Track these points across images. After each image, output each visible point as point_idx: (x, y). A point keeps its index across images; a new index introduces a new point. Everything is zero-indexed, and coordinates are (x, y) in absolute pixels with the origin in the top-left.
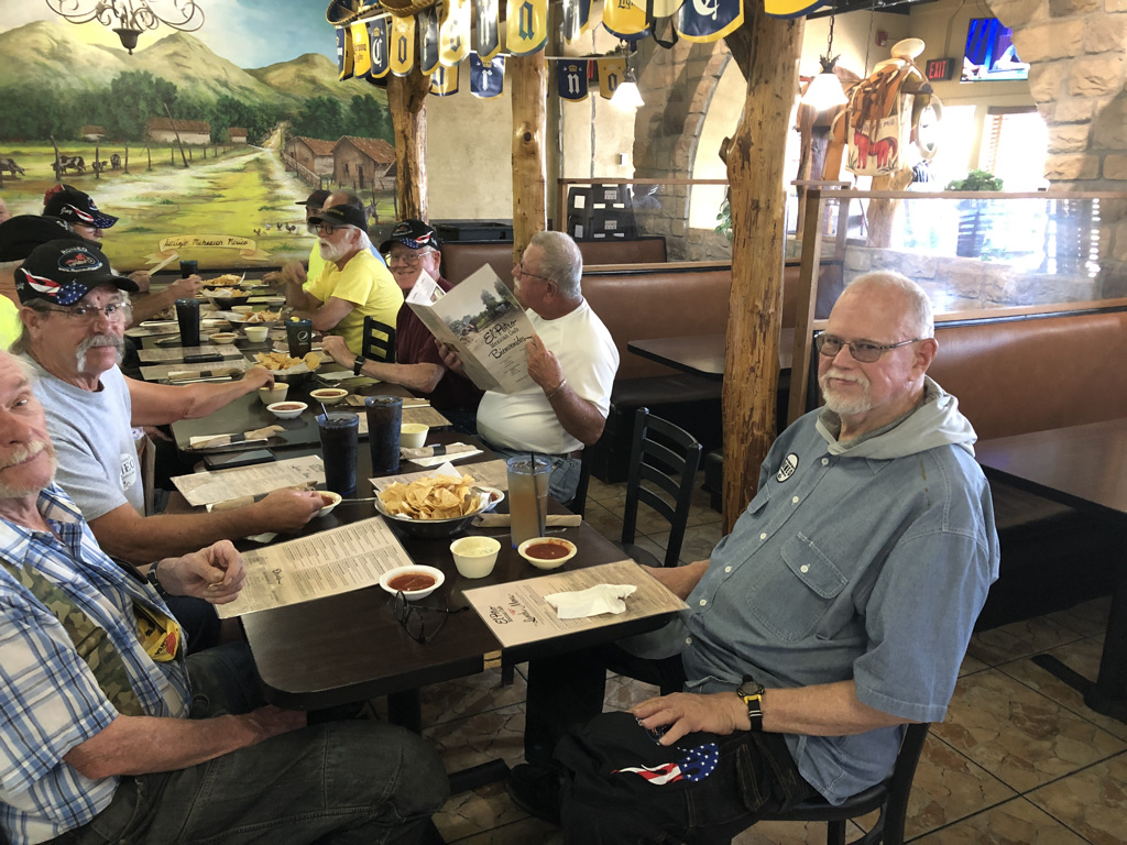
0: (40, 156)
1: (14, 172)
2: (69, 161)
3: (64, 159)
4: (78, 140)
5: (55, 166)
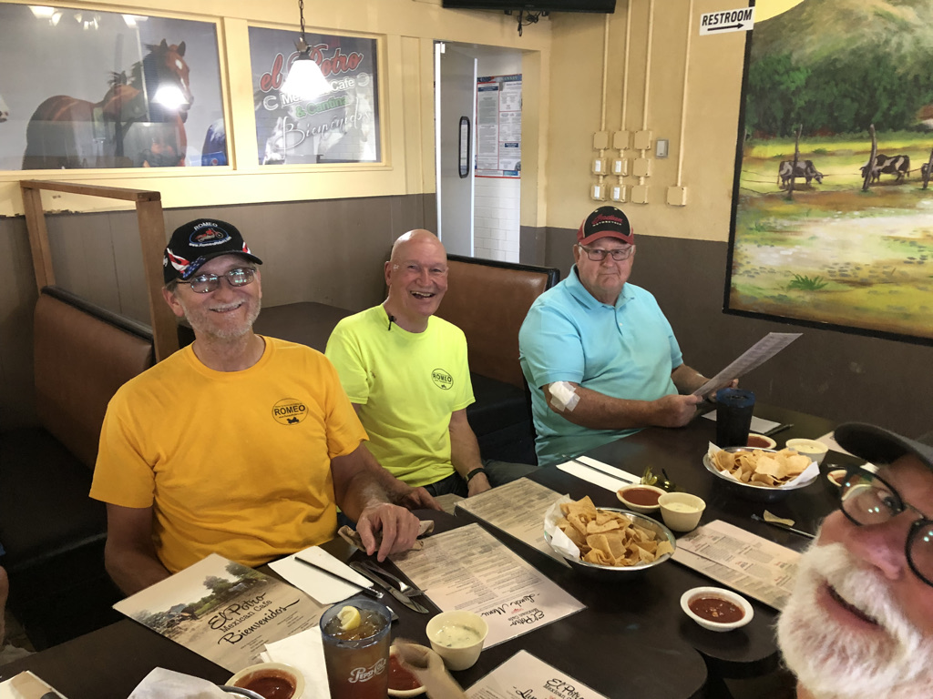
0: (848, 157)
1: (809, 179)
2: (887, 163)
3: (881, 159)
4: (910, 129)
5: (866, 171)
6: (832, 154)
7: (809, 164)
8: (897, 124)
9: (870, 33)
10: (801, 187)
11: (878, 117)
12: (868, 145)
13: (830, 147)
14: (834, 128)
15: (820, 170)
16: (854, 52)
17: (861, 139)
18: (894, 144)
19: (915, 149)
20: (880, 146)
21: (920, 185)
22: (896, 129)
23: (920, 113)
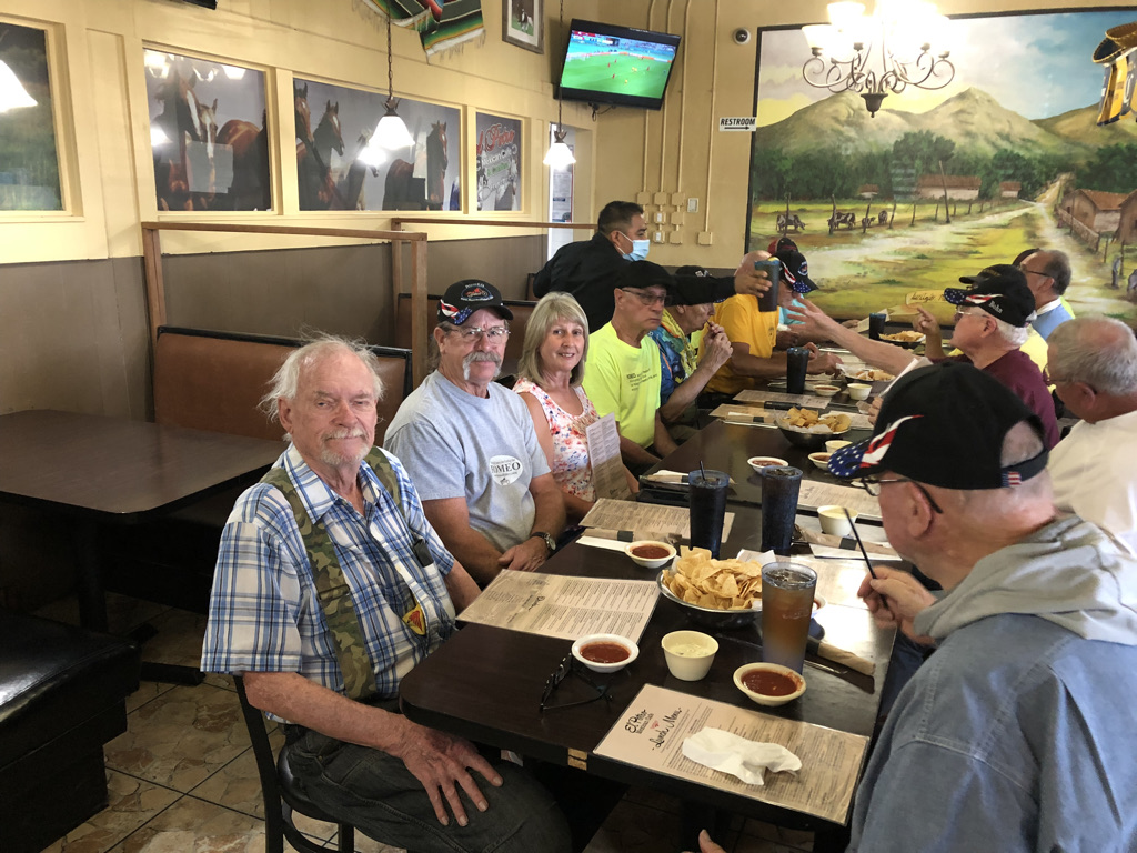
0: (820, 213)
1: (796, 227)
2: (843, 218)
3: (839, 215)
4: (854, 198)
5: (831, 222)
6: (809, 212)
7: (796, 217)
8: (846, 195)
9: (829, 142)
10: (791, 232)
11: (836, 190)
12: (831, 207)
13: (808, 207)
14: (811, 196)
15: (803, 221)
16: (820, 151)
17: (827, 203)
18: (847, 207)
19: (858, 210)
20: (838, 207)
21: (862, 230)
22: (846, 198)
23: (860, 188)
